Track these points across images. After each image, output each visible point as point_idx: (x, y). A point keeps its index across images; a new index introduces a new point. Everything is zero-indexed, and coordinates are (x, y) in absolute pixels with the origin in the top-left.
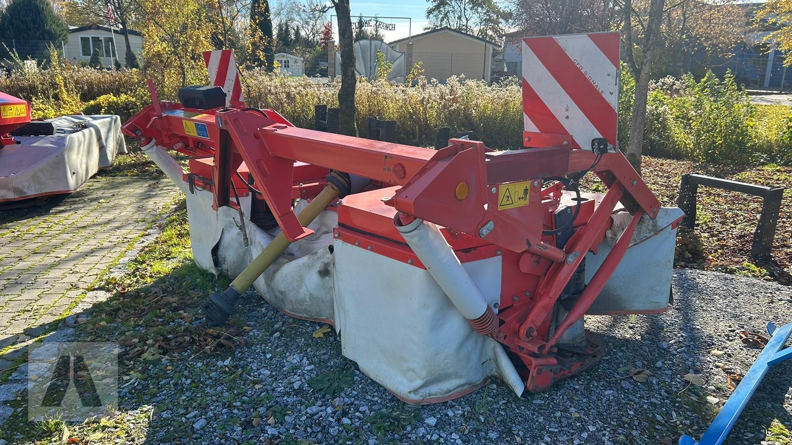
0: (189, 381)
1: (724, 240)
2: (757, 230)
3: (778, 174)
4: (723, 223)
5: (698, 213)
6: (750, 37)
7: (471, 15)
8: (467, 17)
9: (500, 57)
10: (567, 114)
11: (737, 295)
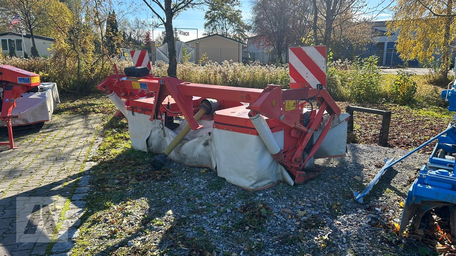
0: (156, 189)
1: (367, 137)
2: (380, 131)
3: (390, 107)
4: (366, 130)
5: (354, 125)
6: (374, 39)
7: (229, 27)
8: (227, 28)
9: (246, 50)
10: (307, 75)
11: (373, 152)
